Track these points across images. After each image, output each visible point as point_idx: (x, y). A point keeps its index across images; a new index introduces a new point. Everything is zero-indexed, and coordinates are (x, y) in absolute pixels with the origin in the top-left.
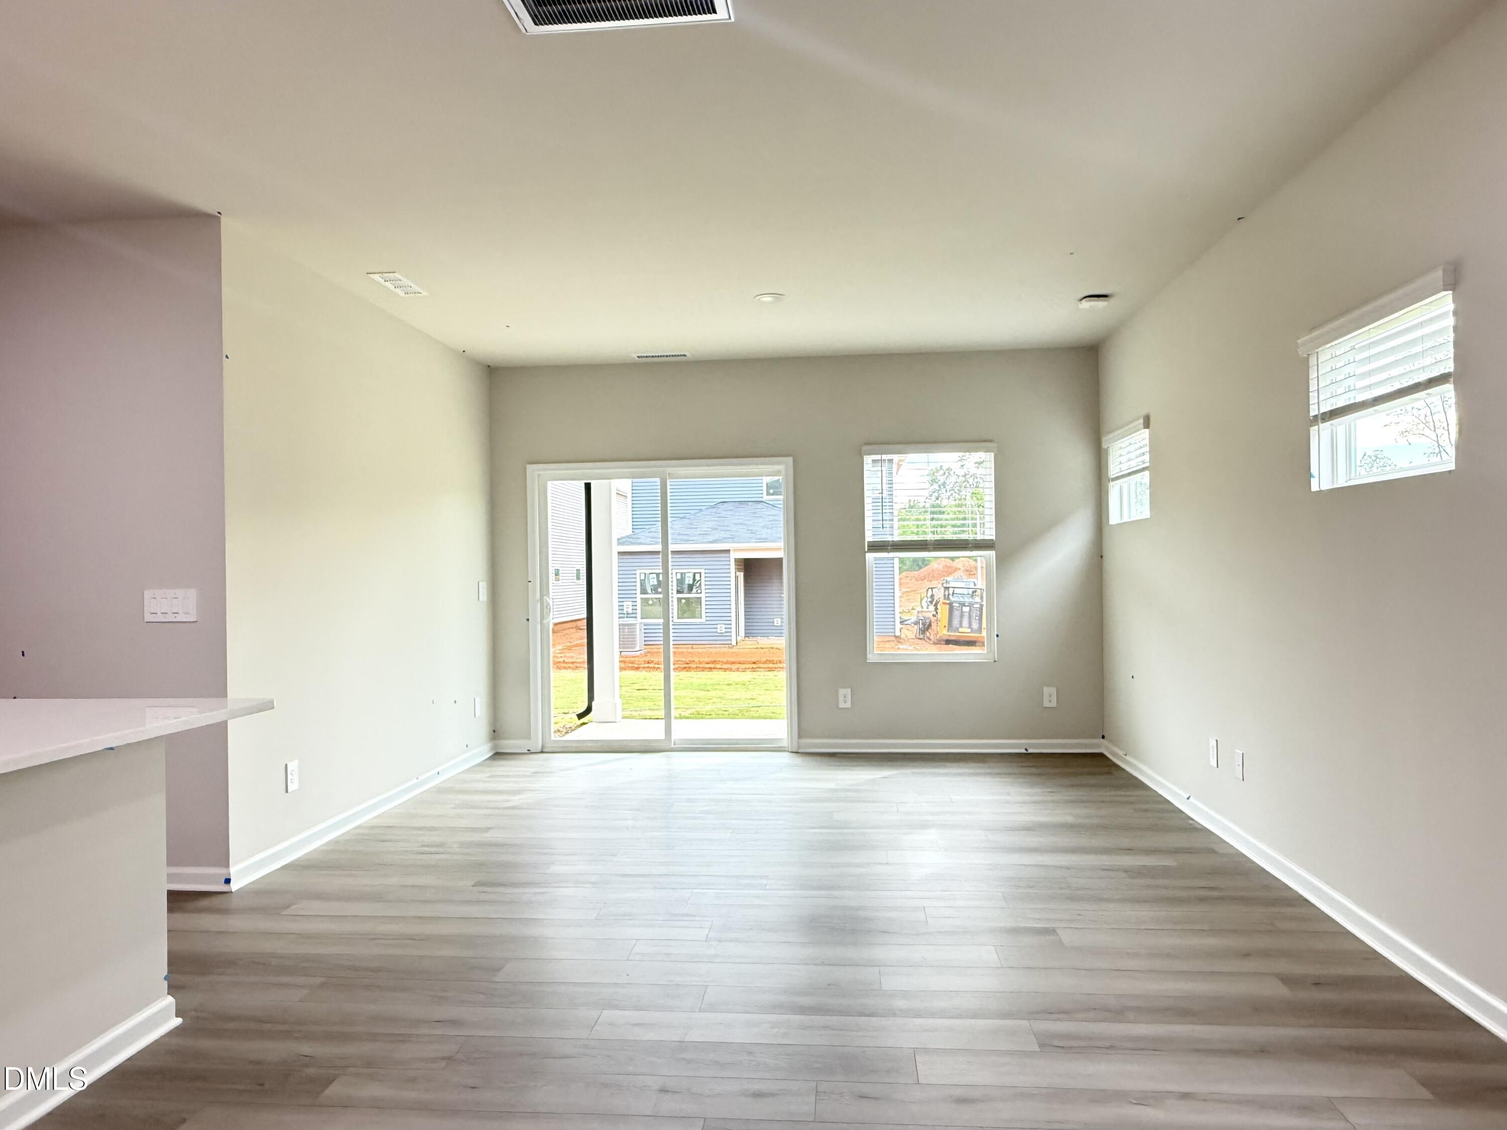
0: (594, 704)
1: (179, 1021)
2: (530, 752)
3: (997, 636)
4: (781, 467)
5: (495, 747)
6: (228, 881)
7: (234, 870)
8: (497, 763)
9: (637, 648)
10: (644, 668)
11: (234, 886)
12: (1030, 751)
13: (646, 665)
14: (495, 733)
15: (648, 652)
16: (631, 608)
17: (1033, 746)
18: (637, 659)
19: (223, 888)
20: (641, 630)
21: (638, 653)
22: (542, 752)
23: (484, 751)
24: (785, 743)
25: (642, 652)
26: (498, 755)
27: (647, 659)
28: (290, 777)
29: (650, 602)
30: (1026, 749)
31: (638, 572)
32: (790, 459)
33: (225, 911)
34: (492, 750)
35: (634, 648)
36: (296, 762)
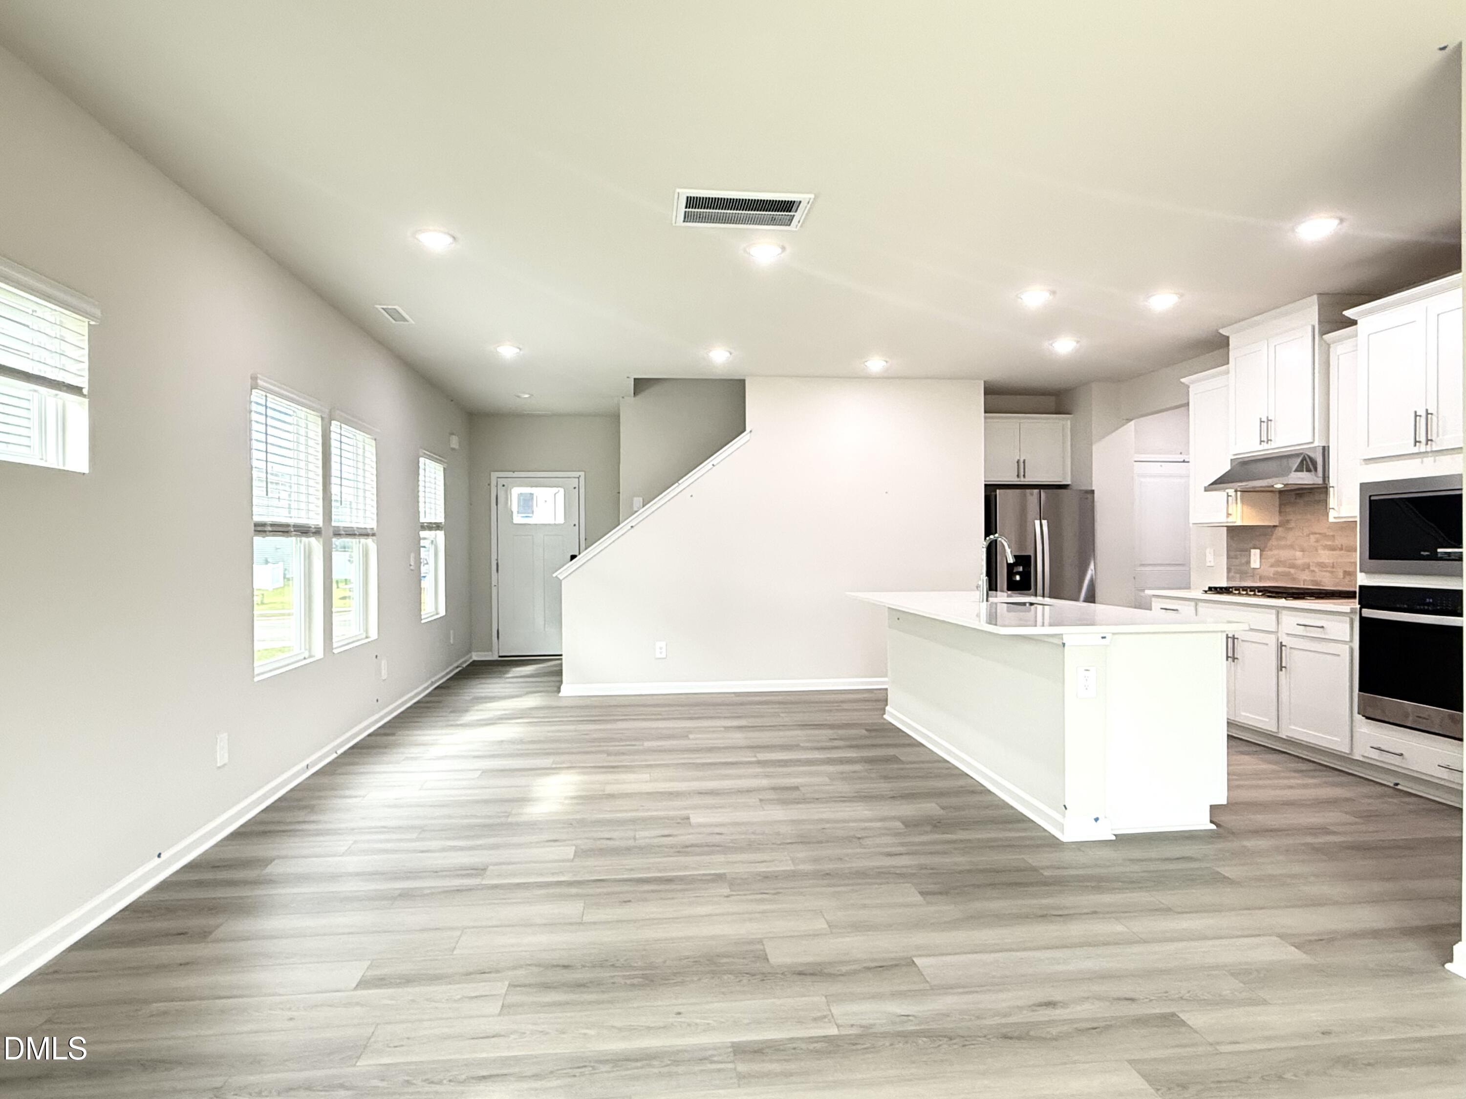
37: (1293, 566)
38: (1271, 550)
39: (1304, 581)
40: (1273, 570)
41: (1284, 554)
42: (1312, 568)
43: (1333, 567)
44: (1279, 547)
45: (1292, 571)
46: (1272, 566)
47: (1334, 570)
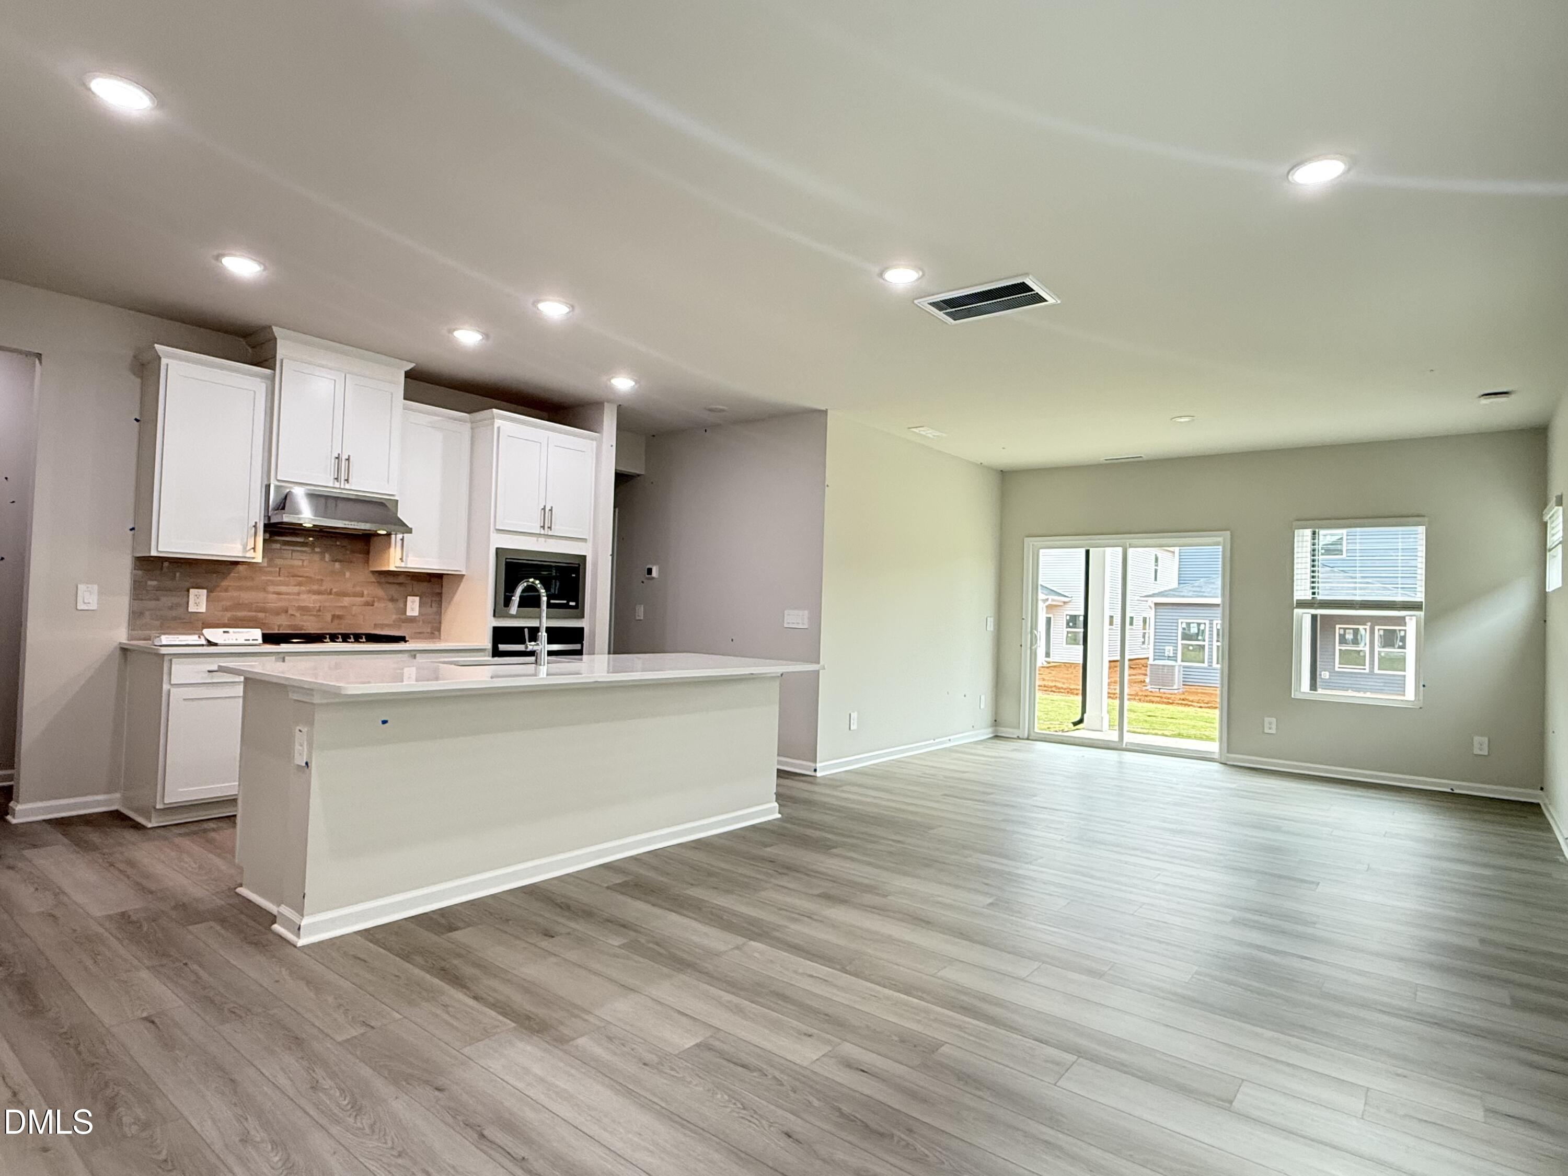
0: (1085, 715)
1: (779, 816)
2: (1018, 738)
3: (1424, 686)
4: (1220, 539)
5: (996, 731)
6: (815, 770)
7: (818, 765)
8: (994, 741)
9: (1175, 687)
10: (1178, 704)
11: (819, 774)
12: (1456, 791)
13: (1180, 702)
14: (996, 723)
15: (1186, 691)
16: (1172, 652)
17: (1459, 787)
18: (1173, 696)
19: (813, 773)
20: (1179, 671)
21: (1176, 691)
22: (1028, 739)
23: (987, 733)
24: (1216, 756)
25: (1180, 691)
26: (996, 737)
27: (1183, 697)
28: (852, 721)
29: (1191, 648)
30: (1452, 789)
31: (1180, 621)
32: (1228, 532)
33: (811, 783)
34: (993, 733)
35: (1172, 686)
36: (856, 713)
37: (263, 610)
38: (226, 590)
39: (279, 626)
40: (229, 614)
41: (246, 596)
42: (290, 612)
43: (319, 610)
44: (240, 589)
45: (261, 615)
46: (226, 609)
47: (319, 613)
